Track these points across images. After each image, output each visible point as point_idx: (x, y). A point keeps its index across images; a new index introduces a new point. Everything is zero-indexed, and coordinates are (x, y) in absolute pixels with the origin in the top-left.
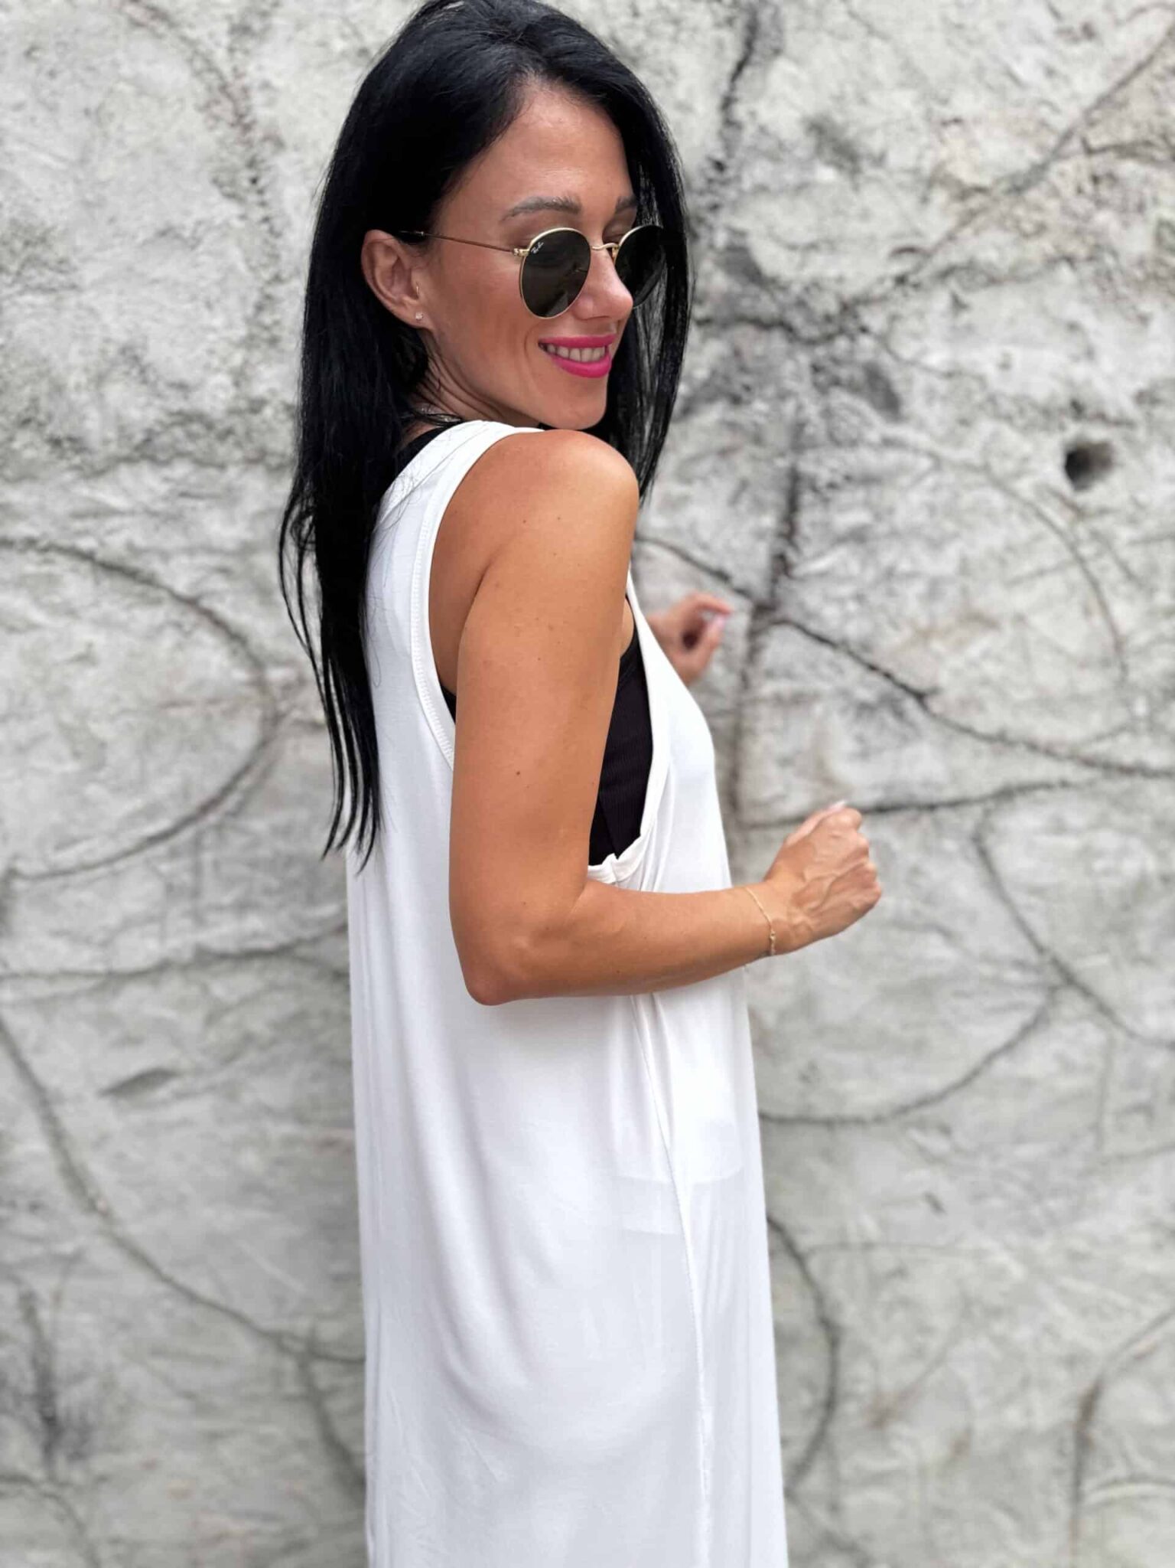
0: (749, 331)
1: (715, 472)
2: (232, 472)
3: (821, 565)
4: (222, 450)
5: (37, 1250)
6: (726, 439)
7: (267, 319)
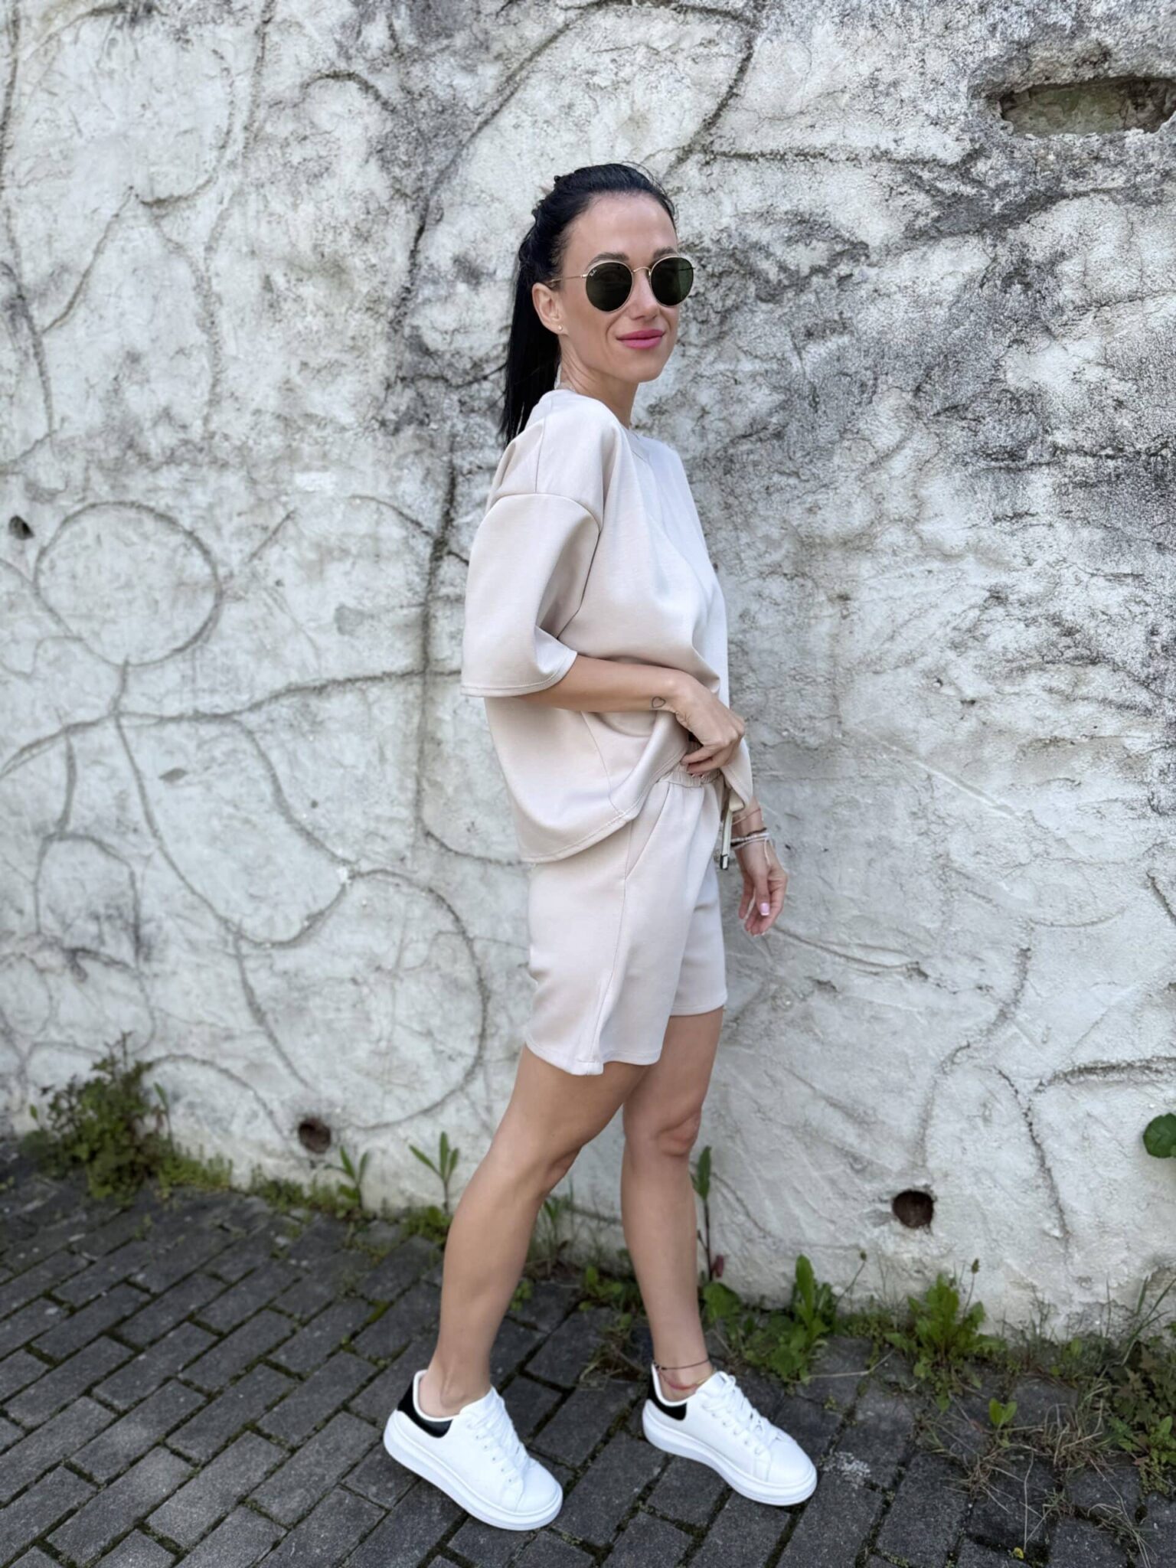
0: (426, 382)
1: (413, 463)
2: (205, 469)
3: (468, 519)
4: (200, 457)
5: (135, 851)
6: (417, 446)
7: (218, 389)
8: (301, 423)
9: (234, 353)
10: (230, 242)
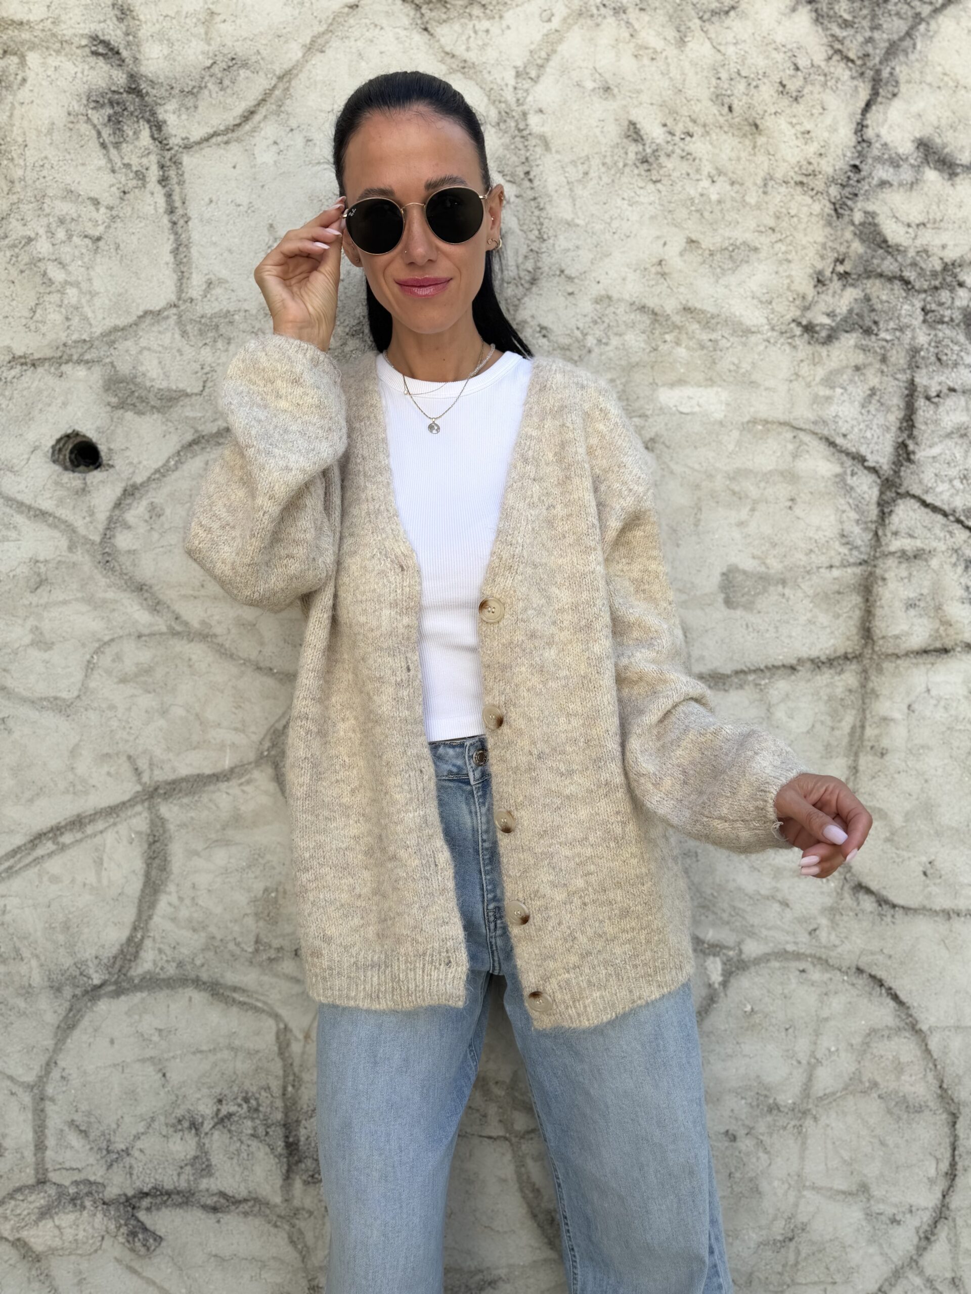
0: (877, 282)
1: (851, 381)
6: (859, 359)
8: (677, 319)
9: (569, 216)
10: (564, 71)
